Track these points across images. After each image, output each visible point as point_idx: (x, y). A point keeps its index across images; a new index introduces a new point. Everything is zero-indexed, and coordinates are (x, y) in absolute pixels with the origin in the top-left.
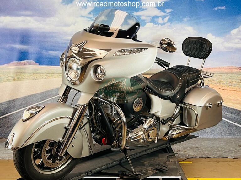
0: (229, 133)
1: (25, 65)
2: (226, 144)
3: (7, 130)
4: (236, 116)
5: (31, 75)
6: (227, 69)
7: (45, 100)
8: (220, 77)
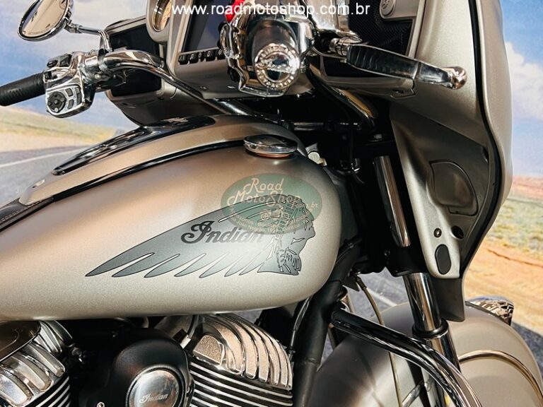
8: (507, 212)
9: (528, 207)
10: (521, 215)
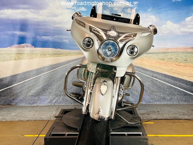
0: (185, 100)
1: (23, 47)
2: (182, 109)
3: (11, 99)
4: (190, 87)
5: (28, 56)
6: (183, 49)
7: (39, 75)
8: (177, 55)
9: (182, 54)
10: (181, 56)
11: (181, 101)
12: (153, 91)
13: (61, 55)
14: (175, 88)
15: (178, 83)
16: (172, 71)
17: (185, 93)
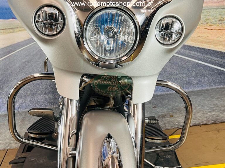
0: (219, 82)
2: (219, 98)
6: (217, 2)
8: (208, 14)
9: (215, 10)
10: (213, 13)
11: (215, 84)
12: (171, 74)
13: (16, 30)
14: (204, 65)
15: (209, 57)
16: (200, 40)
17: (220, 71)
